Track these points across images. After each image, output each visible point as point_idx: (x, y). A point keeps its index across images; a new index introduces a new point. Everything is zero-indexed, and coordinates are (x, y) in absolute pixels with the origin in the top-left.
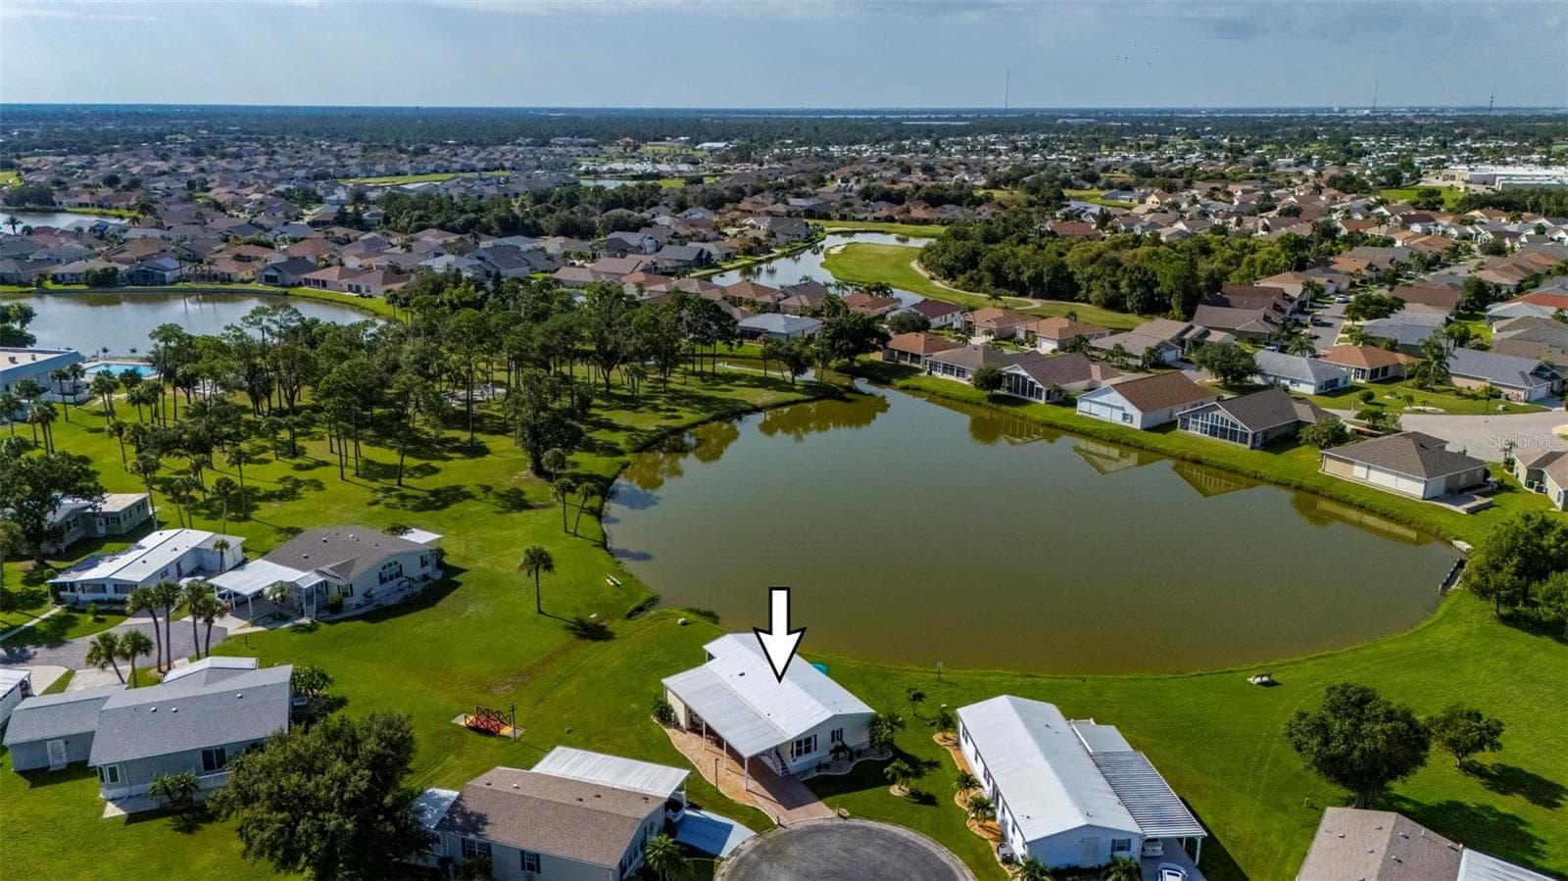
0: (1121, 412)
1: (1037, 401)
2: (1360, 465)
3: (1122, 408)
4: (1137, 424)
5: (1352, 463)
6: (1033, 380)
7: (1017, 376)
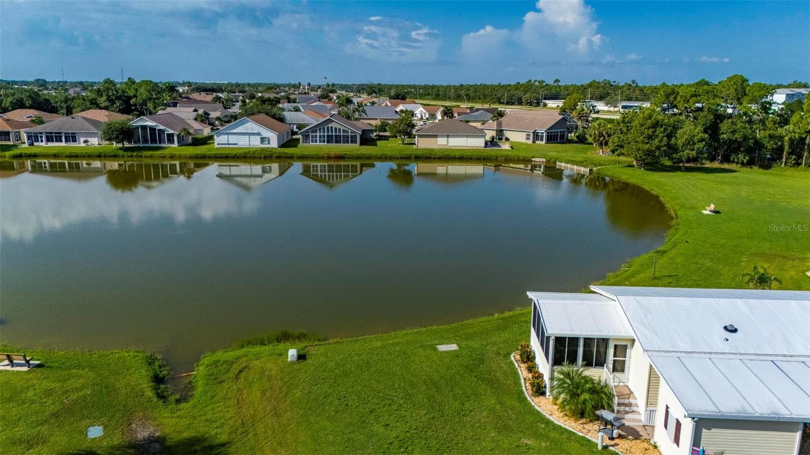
0: (258, 138)
1: (172, 146)
2: (442, 136)
3: (259, 134)
4: (274, 144)
5: (436, 136)
6: (162, 127)
7: (144, 128)
